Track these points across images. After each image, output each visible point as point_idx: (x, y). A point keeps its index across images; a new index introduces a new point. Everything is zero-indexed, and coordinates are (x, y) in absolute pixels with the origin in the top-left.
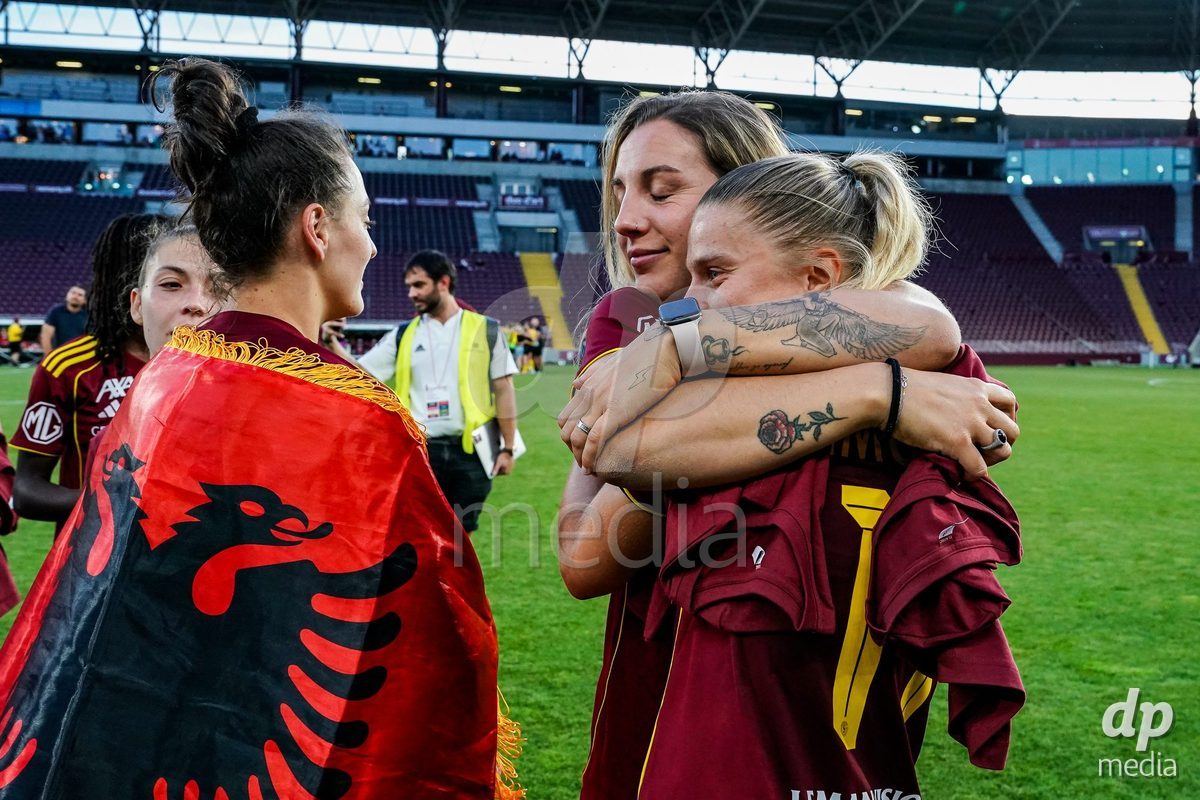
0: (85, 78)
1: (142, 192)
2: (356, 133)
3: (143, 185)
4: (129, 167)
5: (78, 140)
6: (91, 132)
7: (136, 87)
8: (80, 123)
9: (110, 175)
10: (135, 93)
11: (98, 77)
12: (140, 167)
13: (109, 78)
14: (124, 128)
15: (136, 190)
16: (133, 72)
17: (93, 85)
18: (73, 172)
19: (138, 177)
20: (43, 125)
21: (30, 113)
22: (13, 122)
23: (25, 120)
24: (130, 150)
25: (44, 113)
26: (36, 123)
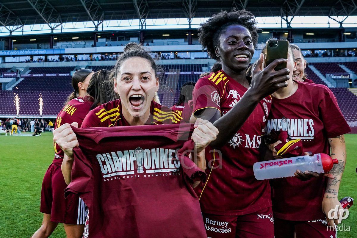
0: (79, 42)
5: (75, 60)
8: (76, 55)
10: (92, 44)
11: (83, 41)
16: (92, 38)
17: (81, 43)
20: (66, 56)
21: (62, 52)
22: (58, 56)
23: (61, 55)
24: (89, 62)
25: (66, 52)
26: (64, 56)
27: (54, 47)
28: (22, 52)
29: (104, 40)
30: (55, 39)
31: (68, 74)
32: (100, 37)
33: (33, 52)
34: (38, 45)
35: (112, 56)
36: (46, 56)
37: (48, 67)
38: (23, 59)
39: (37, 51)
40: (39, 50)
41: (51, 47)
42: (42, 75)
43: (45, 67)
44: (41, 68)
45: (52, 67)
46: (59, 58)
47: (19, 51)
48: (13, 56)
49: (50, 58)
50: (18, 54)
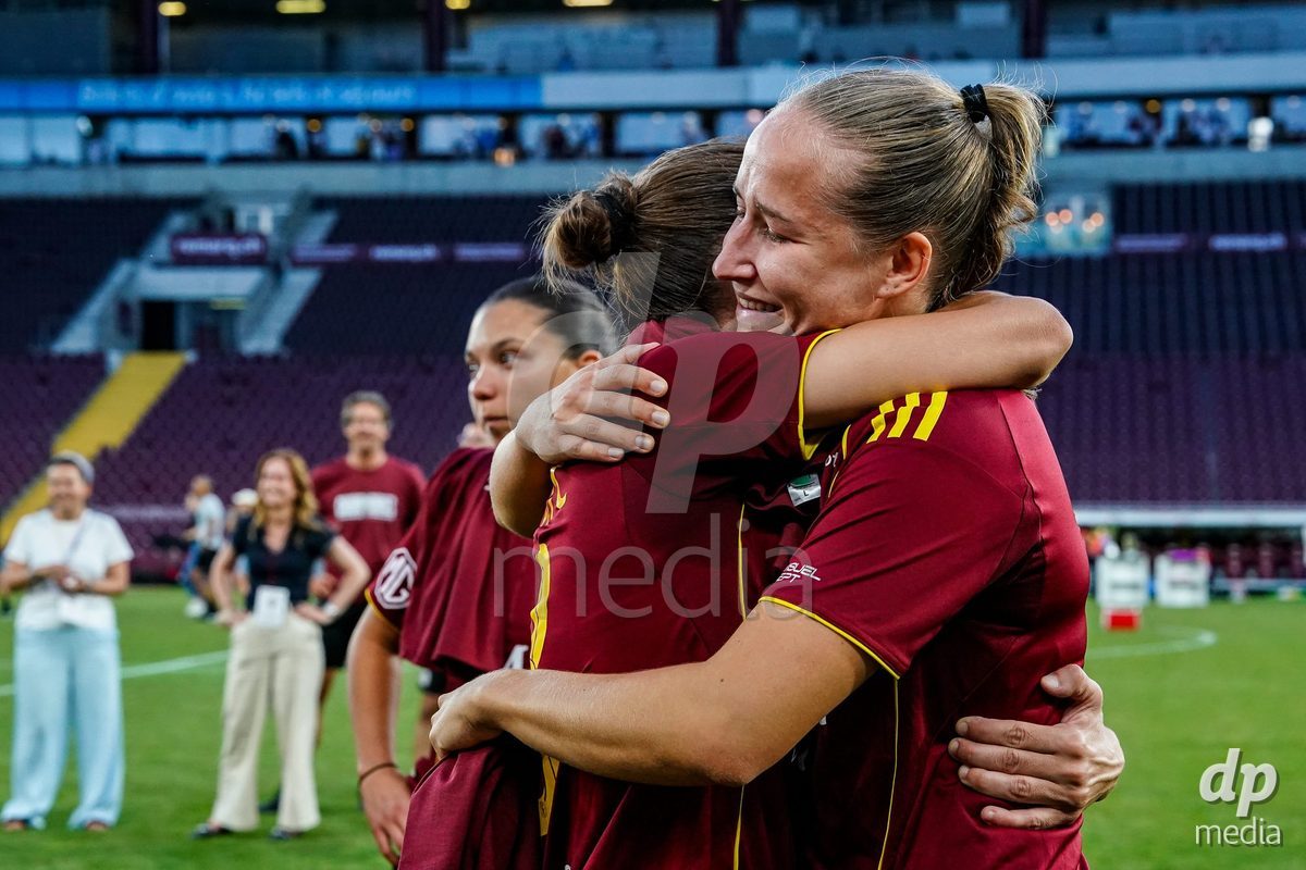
0: (617, 25)
2: (1164, 97)
5: (610, 150)
6: (633, 133)
7: (713, 32)
8: (609, 119)
10: (712, 48)
13: (663, 20)
14: (692, 122)
17: (633, 38)
20: (547, 122)
21: (525, 99)
22: (491, 123)
23: (512, 116)
26: (534, 123)
27: (453, 57)
28: (252, 93)
29: (784, 17)
30: (453, 2)
33: (325, 95)
34: (332, 42)
36: (417, 115)
37: (435, 198)
38: (253, 136)
41: (435, 63)
42: (430, 251)
47: (236, 90)
48: (190, 117)
49: (439, 134)
50: (229, 100)
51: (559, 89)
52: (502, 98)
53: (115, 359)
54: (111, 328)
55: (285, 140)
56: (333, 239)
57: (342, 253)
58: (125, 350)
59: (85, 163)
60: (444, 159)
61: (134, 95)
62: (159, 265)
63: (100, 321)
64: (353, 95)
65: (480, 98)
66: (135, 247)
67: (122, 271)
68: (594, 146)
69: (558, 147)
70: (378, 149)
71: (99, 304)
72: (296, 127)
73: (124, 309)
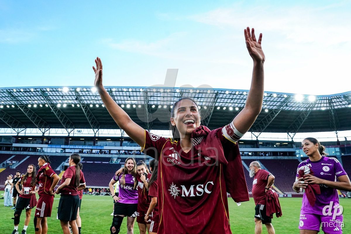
0: (111, 142)
1: (121, 163)
3: (121, 162)
4: (118, 158)
5: (110, 153)
6: (112, 152)
7: (120, 143)
8: (110, 150)
9: (115, 159)
10: (120, 144)
11: (113, 142)
12: (120, 158)
13: (115, 142)
14: (118, 151)
15: (120, 163)
16: (119, 141)
17: (113, 143)
18: (109, 159)
19: (120, 160)
20: (104, 151)
21: (102, 149)
22: (99, 150)
23: (101, 150)
24: (119, 155)
25: (104, 149)
26: (103, 150)
27: (96, 144)
28: (77, 147)
29: (126, 142)
30: (96, 139)
31: (108, 163)
32: (123, 140)
33: (84, 147)
34: (85, 142)
35: (131, 152)
36: (92, 149)
37: (93, 157)
38: (77, 151)
39: (87, 147)
40: (88, 146)
41: (94, 145)
42: (92, 162)
43: (91, 157)
44: (90, 157)
45: (96, 157)
46: (100, 152)
47: (75, 146)
48: (71, 149)
49: (94, 151)
50: (75, 148)
51: (105, 148)
52: (100, 148)
53: (61, 171)
54: (61, 168)
55: (80, 151)
56: (83, 161)
57: (84, 162)
58: (62, 170)
59: (61, 153)
60: (94, 153)
61: (66, 147)
62: (66, 162)
63: (60, 167)
64: (86, 147)
65: (98, 148)
66: (64, 161)
67: (63, 162)
68: (108, 153)
69: (105, 153)
70: (89, 152)
71: (61, 166)
72: (81, 150)
73: (63, 166)
